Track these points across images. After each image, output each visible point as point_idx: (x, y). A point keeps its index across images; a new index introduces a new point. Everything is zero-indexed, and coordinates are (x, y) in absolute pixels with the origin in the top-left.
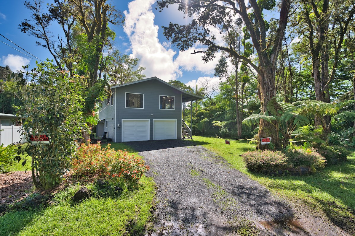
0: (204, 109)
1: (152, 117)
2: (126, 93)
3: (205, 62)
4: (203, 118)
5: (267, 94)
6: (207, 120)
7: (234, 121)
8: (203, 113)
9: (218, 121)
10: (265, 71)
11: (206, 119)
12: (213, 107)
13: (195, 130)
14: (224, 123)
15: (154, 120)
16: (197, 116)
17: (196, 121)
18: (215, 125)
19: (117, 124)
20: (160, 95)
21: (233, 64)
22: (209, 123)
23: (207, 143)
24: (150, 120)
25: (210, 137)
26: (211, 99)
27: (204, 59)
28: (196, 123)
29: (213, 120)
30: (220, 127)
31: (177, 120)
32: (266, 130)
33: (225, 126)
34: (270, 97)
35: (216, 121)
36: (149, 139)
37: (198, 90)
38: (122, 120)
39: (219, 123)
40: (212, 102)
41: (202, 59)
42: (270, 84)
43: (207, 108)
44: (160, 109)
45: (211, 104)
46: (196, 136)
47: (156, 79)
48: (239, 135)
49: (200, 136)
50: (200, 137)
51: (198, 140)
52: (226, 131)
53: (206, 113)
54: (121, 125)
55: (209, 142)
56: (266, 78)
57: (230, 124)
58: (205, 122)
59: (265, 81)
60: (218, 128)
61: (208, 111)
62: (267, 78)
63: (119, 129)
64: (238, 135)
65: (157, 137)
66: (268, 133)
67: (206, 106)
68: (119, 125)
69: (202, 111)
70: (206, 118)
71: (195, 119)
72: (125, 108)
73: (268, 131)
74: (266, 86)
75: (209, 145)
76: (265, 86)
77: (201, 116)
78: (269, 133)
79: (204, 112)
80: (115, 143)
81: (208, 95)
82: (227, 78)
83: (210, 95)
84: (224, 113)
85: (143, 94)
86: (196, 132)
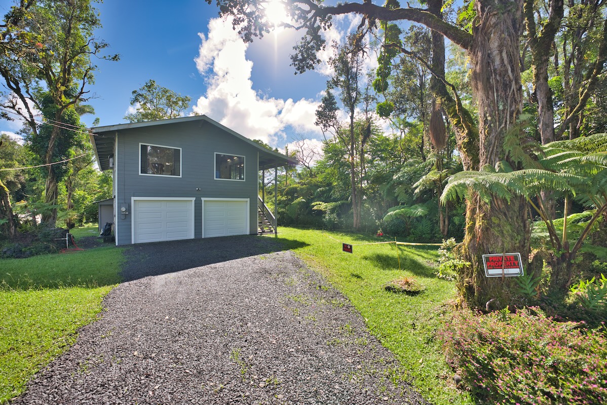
0: (299, 183)
1: (198, 196)
2: (140, 144)
3: (297, 71)
4: (297, 197)
5: (501, 107)
6: (303, 200)
7: (346, 202)
8: (296, 188)
9: (320, 203)
10: (496, 25)
11: (301, 199)
12: (313, 179)
13: (283, 218)
14: (330, 205)
15: (203, 199)
16: (287, 194)
17: (287, 202)
18: (315, 208)
19: (119, 208)
20: (215, 153)
21: (347, 105)
22: (307, 206)
23: (302, 245)
24: (194, 199)
25: (308, 228)
26: (308, 168)
27: (296, 63)
28: (286, 205)
29: (313, 200)
30: (325, 212)
31: (248, 199)
32: (499, 225)
33: (333, 211)
34: (511, 115)
35: (318, 203)
36: (192, 236)
37: (289, 153)
38: (133, 199)
39: (323, 206)
40: (311, 173)
41: (291, 61)
42: (510, 72)
43: (303, 182)
44: (215, 179)
45: (309, 175)
46: (284, 228)
47: (206, 120)
48: (356, 225)
49: (291, 227)
50: (292, 229)
51: (287, 238)
52: (335, 218)
53: (301, 189)
54: (129, 209)
55: (307, 242)
56: (496, 52)
57: (340, 206)
58: (299, 203)
59: (493, 62)
60: (321, 213)
61: (305, 186)
62: (501, 52)
63: (126, 217)
64: (354, 226)
65: (211, 231)
66: (508, 239)
67: (301, 179)
68: (123, 209)
69: (295, 186)
70: (302, 197)
71: (284, 198)
72: (140, 174)
73: (508, 232)
74: (498, 78)
75: (306, 249)
76: (493, 81)
77: (292, 193)
78: (512, 238)
79: (298, 187)
80: (117, 246)
81: (304, 162)
82: (337, 129)
83: (307, 161)
84: (330, 190)
85: (181, 149)
86: (285, 221)
